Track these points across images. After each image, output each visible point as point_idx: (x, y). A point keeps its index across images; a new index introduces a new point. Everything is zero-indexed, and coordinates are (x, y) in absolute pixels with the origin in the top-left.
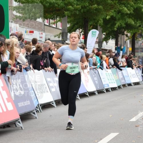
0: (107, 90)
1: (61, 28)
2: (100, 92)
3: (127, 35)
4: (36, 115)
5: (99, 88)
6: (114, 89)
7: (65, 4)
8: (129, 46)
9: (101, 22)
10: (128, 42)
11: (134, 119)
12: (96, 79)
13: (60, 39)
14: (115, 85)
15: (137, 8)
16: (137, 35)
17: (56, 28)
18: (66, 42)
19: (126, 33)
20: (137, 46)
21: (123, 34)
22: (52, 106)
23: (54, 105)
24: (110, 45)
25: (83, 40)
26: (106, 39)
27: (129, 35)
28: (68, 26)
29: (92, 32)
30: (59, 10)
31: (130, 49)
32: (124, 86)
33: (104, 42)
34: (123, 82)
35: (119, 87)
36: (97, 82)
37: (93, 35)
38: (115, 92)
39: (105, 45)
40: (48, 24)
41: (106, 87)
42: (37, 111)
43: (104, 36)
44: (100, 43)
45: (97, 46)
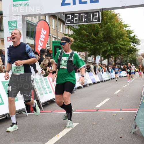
0: (105, 81)
1: (85, 55)
2: (102, 82)
3: (112, 58)
4: (75, 91)
5: (101, 80)
6: (107, 80)
7: (87, 45)
8: (113, 62)
9: (101, 52)
10: (113, 61)
11: (116, 93)
12: (100, 76)
13: (85, 60)
14: (108, 79)
15: (116, 47)
17: (83, 55)
18: (87, 61)
19: (112, 56)
20: (117, 62)
21: (111, 57)
22: (82, 88)
23: (83, 87)
24: (106, 62)
25: (94, 60)
26: (104, 60)
27: (113, 57)
28: (88, 54)
29: (98, 57)
30: (84, 48)
31: (114, 64)
32: (112, 79)
33: (103, 61)
34: (111, 77)
35: (110, 79)
36: (100, 78)
37: (98, 58)
38: (108, 82)
39: (103, 62)
40: (82, 55)
41: (104, 80)
42: (76, 90)
43: (103, 58)
44: (101, 61)
45: (100, 63)
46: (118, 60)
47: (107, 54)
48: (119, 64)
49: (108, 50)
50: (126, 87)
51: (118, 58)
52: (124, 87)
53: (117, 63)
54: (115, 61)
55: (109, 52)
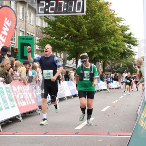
1: (63, 57)
3: (100, 62)
8: (101, 68)
10: (101, 66)
16: (106, 62)
17: (60, 57)
18: (66, 65)
20: (106, 68)
21: (98, 61)
25: (75, 65)
31: (102, 70)
32: (98, 91)
34: (98, 89)
46: (108, 66)
47: (94, 57)
48: (109, 71)
49: (95, 52)
50: (117, 102)
51: (108, 63)
52: (115, 102)
53: (106, 70)
54: (104, 67)
55: (96, 54)
